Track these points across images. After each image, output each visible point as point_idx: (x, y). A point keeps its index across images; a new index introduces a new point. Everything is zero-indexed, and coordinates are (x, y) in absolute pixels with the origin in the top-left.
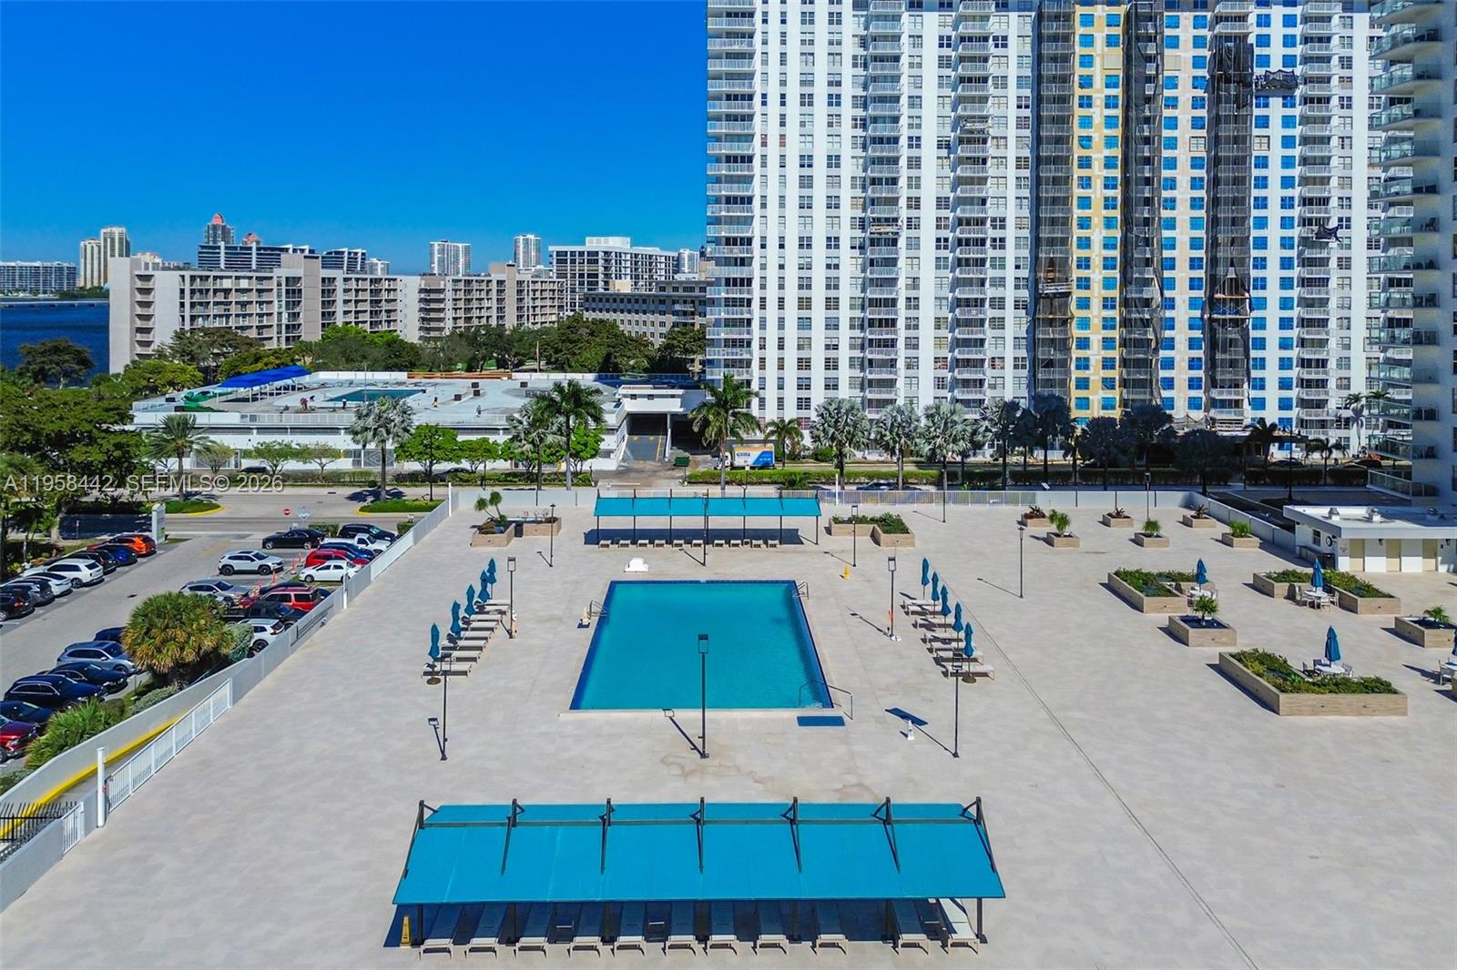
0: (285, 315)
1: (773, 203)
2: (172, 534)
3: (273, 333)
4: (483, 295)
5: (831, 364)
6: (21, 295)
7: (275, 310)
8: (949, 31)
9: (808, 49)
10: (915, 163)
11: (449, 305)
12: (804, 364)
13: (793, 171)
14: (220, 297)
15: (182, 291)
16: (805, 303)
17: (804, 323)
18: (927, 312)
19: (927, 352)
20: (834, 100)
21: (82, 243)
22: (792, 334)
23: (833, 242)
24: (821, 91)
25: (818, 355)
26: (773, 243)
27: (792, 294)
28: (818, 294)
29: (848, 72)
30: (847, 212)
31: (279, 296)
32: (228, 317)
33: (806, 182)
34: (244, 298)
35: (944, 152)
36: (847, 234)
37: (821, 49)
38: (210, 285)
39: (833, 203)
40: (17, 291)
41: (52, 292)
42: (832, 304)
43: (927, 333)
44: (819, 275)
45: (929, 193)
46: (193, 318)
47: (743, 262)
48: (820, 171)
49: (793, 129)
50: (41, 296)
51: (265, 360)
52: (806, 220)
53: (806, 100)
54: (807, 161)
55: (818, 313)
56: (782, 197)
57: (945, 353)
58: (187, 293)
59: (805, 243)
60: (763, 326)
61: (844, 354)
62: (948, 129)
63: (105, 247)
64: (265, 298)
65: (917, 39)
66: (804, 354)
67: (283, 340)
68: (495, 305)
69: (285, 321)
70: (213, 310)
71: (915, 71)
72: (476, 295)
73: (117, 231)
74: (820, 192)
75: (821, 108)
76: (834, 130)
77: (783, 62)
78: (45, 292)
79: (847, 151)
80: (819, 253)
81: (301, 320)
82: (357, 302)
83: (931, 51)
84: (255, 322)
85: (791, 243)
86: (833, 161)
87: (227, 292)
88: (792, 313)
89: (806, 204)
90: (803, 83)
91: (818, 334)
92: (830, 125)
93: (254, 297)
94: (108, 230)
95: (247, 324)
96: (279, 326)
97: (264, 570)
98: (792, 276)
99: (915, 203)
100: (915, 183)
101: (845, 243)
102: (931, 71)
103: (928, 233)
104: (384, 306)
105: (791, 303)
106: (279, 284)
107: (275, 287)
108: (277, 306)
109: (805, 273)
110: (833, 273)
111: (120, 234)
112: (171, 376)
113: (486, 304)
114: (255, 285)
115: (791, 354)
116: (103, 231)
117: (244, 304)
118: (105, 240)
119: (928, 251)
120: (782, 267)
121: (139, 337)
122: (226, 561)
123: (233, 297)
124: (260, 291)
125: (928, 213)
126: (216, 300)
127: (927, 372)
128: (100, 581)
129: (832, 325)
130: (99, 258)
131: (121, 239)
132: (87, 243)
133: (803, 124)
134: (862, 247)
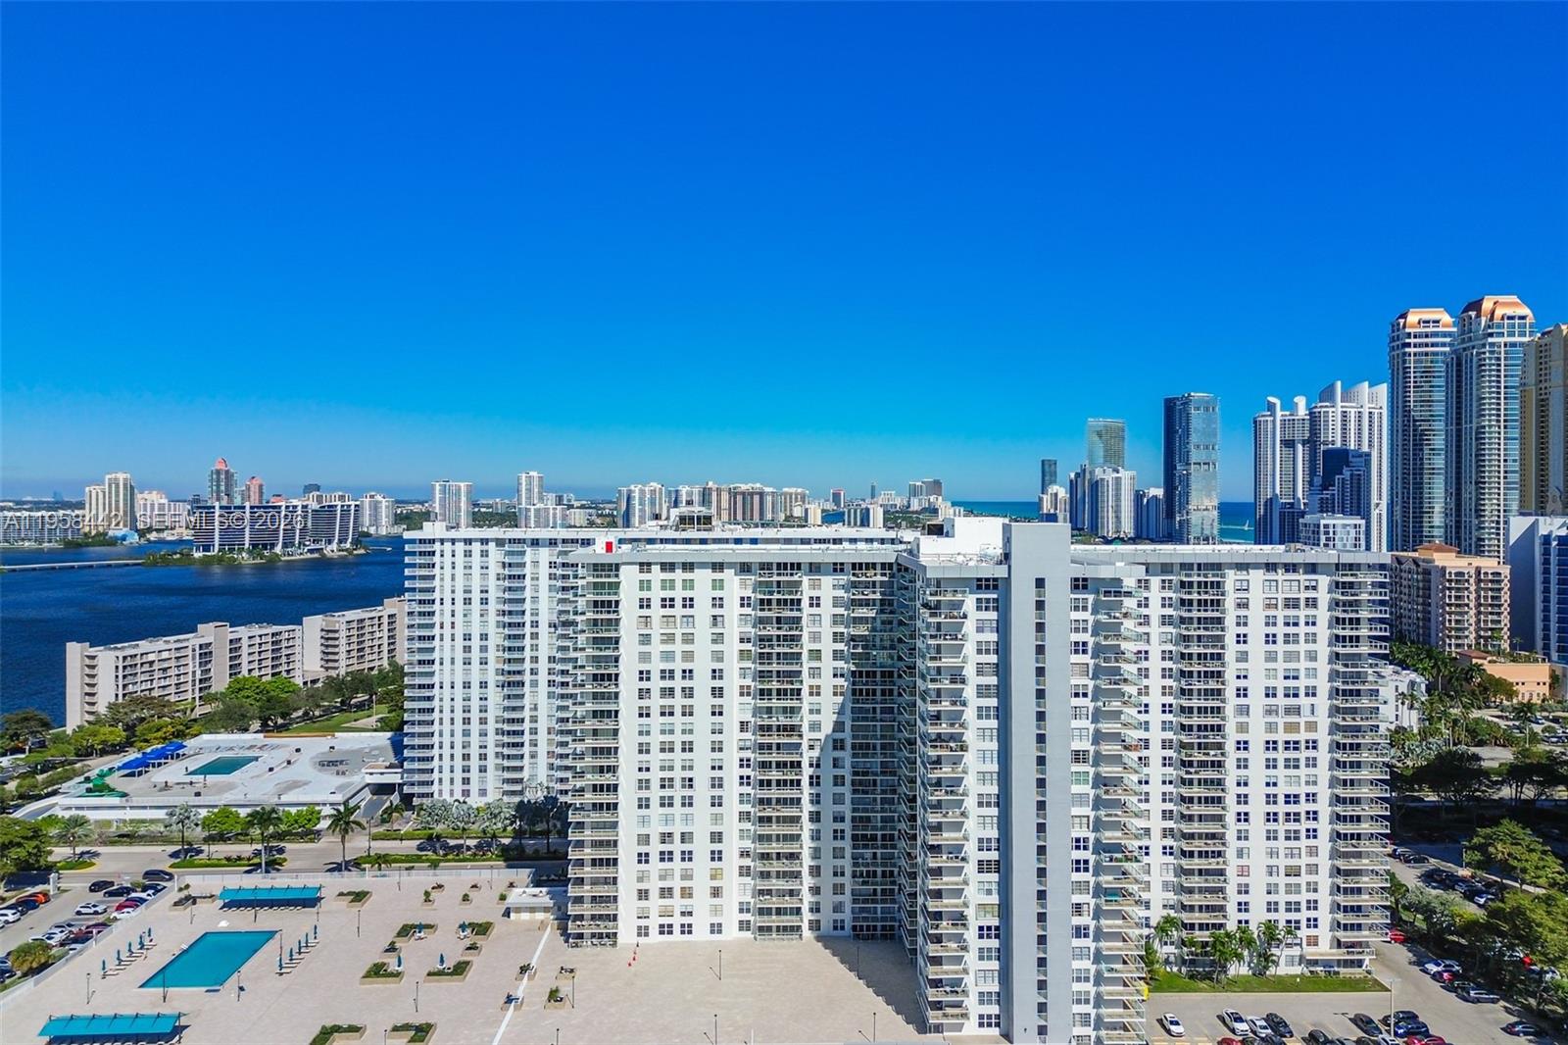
0: (198, 673)
1: (448, 662)
2: (63, 886)
3: (189, 687)
4: (376, 628)
5: (483, 757)
6: (27, 544)
7: (190, 669)
8: (554, 559)
9: (468, 571)
10: (535, 636)
11: (343, 641)
12: (466, 757)
13: (460, 642)
14: (146, 668)
15: (117, 667)
16: (467, 721)
17: (466, 733)
18: (543, 725)
19: (543, 748)
20: (484, 601)
21: (87, 489)
22: (459, 739)
23: (484, 685)
24: (476, 596)
25: (474, 751)
26: (448, 686)
27: (459, 715)
28: (475, 715)
29: (492, 583)
30: (492, 665)
31: (194, 658)
32: (152, 680)
33: (467, 649)
34: (166, 665)
35: (553, 630)
36: (492, 678)
37: (476, 571)
38: (138, 661)
39: (484, 662)
40: (23, 540)
41: (56, 541)
42: (483, 721)
43: (542, 737)
44: (475, 704)
45: (543, 654)
46: (125, 686)
47: (430, 699)
48: (476, 643)
49: (459, 619)
50: (46, 545)
51: (164, 730)
52: (467, 672)
53: (468, 601)
54: (467, 637)
55: (475, 727)
56: (453, 659)
57: (553, 748)
58: (121, 668)
59: (467, 685)
60: (441, 735)
61: (491, 751)
62: (555, 615)
63: (110, 493)
64: (183, 662)
65: (536, 563)
66: (466, 751)
67: (197, 691)
68: (386, 634)
69: (198, 676)
70: (139, 678)
71: (535, 582)
72: (367, 630)
73: (121, 476)
74: (475, 655)
75: (476, 605)
76: (483, 619)
77: (453, 579)
78: (50, 541)
79: (492, 629)
80: (475, 692)
81: (212, 674)
82: (260, 652)
83: (544, 571)
84: (174, 681)
85: (459, 685)
86: (484, 637)
87: (151, 663)
88: (459, 727)
89: (467, 662)
90: (465, 592)
91: (475, 740)
92: (482, 615)
93: (173, 663)
94: (113, 476)
95: (167, 683)
96: (194, 681)
97: (96, 913)
98: (459, 704)
99: (535, 660)
100: (535, 648)
101: (491, 685)
102: (544, 582)
103: (543, 677)
104: (285, 652)
105: (459, 721)
106: (194, 650)
107: (190, 653)
108: (192, 666)
109: (467, 703)
110: (483, 703)
111: (125, 480)
112: (103, 738)
113: (378, 635)
114: (174, 654)
115: (458, 752)
116: (108, 477)
117: (164, 670)
118: (110, 485)
119: (543, 688)
120: (452, 699)
121: (87, 699)
122: (78, 909)
123: (156, 667)
124: (177, 658)
125: (543, 666)
126: (143, 670)
127: (543, 760)
128: (19, 920)
129: (483, 734)
130: (104, 504)
131: (125, 485)
132: (92, 488)
133: (465, 615)
134: (503, 686)
